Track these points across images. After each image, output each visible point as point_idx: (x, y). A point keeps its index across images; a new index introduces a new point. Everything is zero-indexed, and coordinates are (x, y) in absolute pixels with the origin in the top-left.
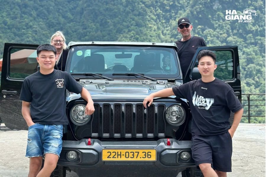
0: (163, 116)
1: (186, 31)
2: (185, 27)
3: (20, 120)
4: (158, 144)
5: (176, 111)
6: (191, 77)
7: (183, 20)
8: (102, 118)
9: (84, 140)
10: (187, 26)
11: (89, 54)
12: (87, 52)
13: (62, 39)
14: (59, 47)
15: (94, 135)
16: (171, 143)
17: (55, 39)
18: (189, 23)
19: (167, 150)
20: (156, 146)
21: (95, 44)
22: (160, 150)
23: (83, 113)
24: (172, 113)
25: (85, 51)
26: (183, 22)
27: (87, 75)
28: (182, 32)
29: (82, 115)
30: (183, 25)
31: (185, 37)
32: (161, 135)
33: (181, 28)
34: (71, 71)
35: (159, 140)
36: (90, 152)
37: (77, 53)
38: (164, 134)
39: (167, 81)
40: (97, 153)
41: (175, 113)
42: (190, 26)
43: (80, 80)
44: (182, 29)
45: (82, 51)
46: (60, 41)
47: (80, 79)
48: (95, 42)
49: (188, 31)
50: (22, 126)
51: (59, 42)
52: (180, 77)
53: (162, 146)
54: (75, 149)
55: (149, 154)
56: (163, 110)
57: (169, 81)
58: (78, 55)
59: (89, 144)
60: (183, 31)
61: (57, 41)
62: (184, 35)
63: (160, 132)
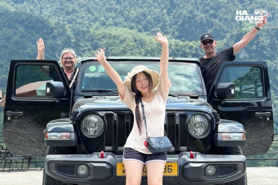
0: (185, 127)
1: (210, 47)
2: (208, 43)
3: (26, 145)
4: (180, 157)
5: (199, 123)
6: (216, 94)
7: (207, 35)
8: (116, 129)
9: (96, 153)
10: (211, 41)
11: (103, 70)
12: (101, 67)
13: (72, 56)
14: (70, 65)
15: (107, 148)
16: (194, 155)
17: (65, 56)
18: (213, 39)
19: (190, 163)
20: (178, 159)
21: (109, 59)
22: (182, 163)
23: (96, 125)
24: (195, 125)
25: (99, 66)
26: (206, 38)
27: (100, 91)
28: (206, 49)
29: (94, 127)
30: (207, 41)
31: (208, 54)
32: (183, 148)
33: (204, 44)
34: (83, 88)
35: (181, 153)
36: (103, 166)
37: (90, 68)
38: (186, 147)
39: (189, 97)
40: (111, 167)
41: (198, 124)
42: (214, 42)
43: (93, 97)
44: (206, 46)
45: (95, 66)
46: (70, 58)
47: (93, 95)
48: (109, 57)
49: (212, 47)
50: (27, 151)
51: (69, 60)
52: (204, 93)
53: (184, 160)
54: (86, 162)
55: (170, 167)
56: (185, 120)
57: (191, 97)
58: (90, 70)
59: (102, 157)
60: (207, 47)
61: (67, 58)
62: (208, 51)
63: (182, 145)
